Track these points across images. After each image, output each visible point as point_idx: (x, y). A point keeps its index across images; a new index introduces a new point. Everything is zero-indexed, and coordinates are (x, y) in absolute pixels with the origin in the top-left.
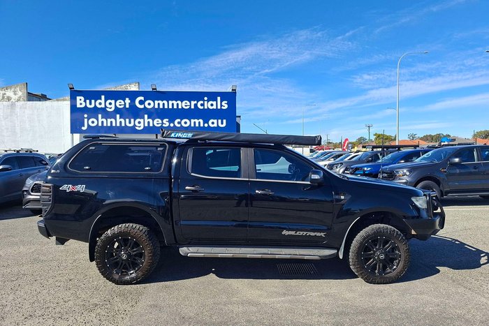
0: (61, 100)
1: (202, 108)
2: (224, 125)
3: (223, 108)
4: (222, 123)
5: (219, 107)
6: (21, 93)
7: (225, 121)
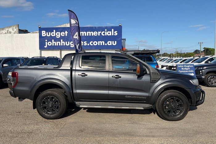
0: (34, 33)
1: (104, 35)
2: (116, 44)
3: (115, 35)
4: (114, 43)
5: (113, 35)
6: (16, 30)
7: (116, 42)
